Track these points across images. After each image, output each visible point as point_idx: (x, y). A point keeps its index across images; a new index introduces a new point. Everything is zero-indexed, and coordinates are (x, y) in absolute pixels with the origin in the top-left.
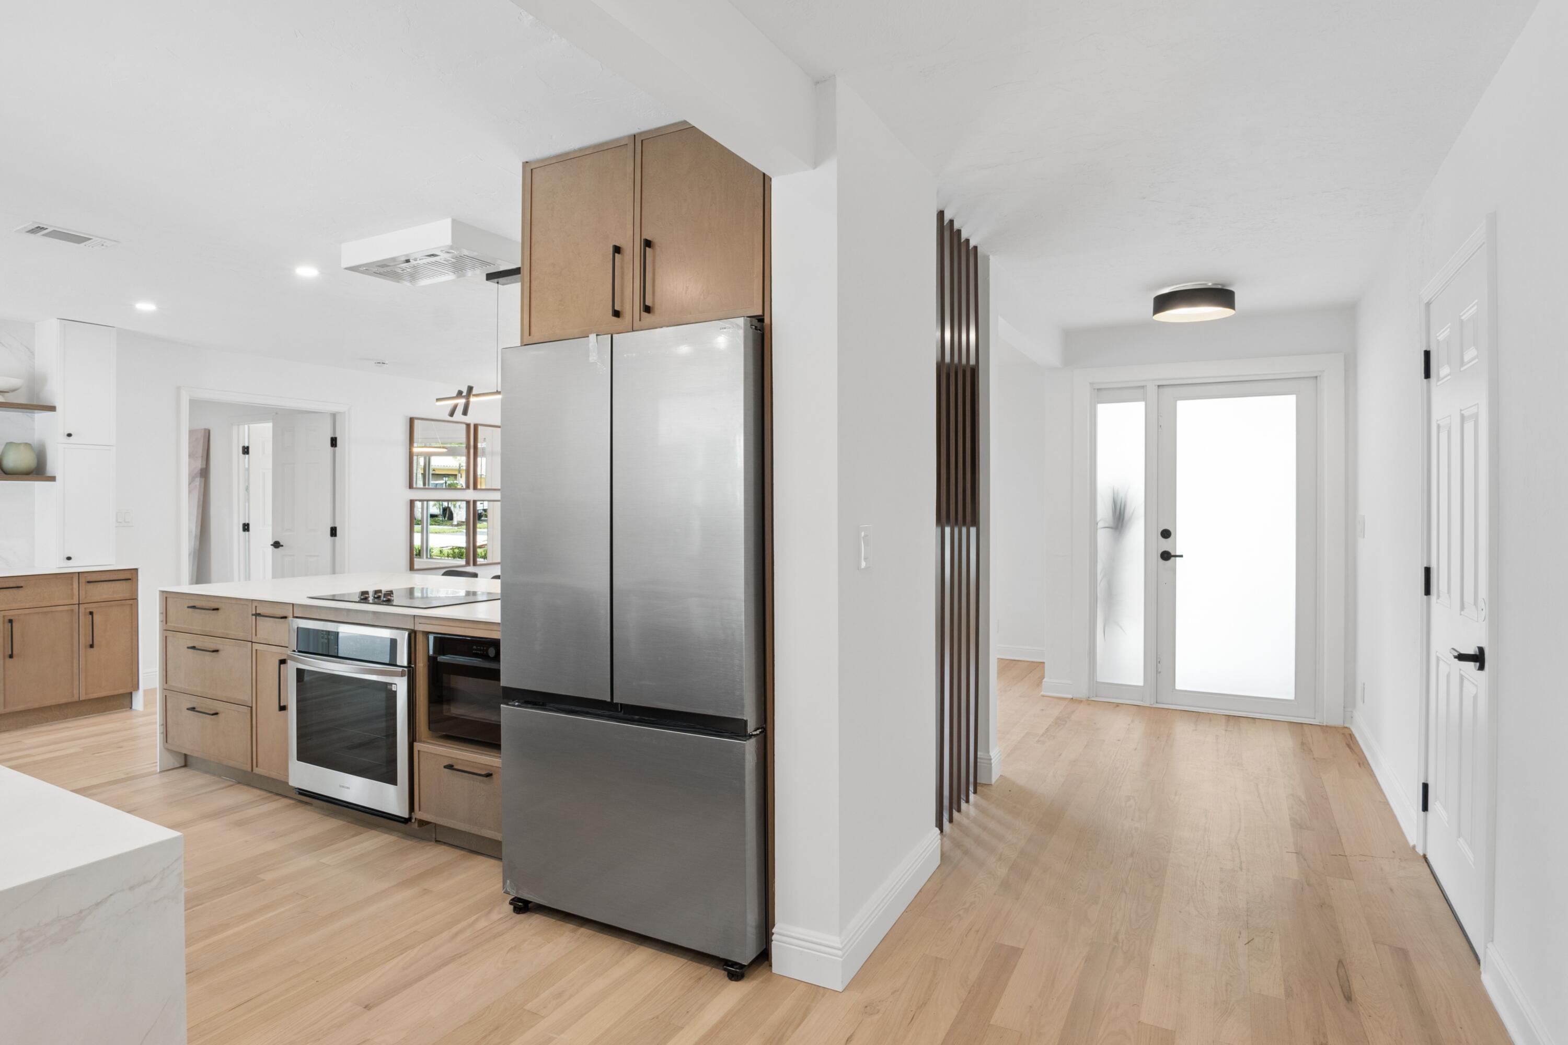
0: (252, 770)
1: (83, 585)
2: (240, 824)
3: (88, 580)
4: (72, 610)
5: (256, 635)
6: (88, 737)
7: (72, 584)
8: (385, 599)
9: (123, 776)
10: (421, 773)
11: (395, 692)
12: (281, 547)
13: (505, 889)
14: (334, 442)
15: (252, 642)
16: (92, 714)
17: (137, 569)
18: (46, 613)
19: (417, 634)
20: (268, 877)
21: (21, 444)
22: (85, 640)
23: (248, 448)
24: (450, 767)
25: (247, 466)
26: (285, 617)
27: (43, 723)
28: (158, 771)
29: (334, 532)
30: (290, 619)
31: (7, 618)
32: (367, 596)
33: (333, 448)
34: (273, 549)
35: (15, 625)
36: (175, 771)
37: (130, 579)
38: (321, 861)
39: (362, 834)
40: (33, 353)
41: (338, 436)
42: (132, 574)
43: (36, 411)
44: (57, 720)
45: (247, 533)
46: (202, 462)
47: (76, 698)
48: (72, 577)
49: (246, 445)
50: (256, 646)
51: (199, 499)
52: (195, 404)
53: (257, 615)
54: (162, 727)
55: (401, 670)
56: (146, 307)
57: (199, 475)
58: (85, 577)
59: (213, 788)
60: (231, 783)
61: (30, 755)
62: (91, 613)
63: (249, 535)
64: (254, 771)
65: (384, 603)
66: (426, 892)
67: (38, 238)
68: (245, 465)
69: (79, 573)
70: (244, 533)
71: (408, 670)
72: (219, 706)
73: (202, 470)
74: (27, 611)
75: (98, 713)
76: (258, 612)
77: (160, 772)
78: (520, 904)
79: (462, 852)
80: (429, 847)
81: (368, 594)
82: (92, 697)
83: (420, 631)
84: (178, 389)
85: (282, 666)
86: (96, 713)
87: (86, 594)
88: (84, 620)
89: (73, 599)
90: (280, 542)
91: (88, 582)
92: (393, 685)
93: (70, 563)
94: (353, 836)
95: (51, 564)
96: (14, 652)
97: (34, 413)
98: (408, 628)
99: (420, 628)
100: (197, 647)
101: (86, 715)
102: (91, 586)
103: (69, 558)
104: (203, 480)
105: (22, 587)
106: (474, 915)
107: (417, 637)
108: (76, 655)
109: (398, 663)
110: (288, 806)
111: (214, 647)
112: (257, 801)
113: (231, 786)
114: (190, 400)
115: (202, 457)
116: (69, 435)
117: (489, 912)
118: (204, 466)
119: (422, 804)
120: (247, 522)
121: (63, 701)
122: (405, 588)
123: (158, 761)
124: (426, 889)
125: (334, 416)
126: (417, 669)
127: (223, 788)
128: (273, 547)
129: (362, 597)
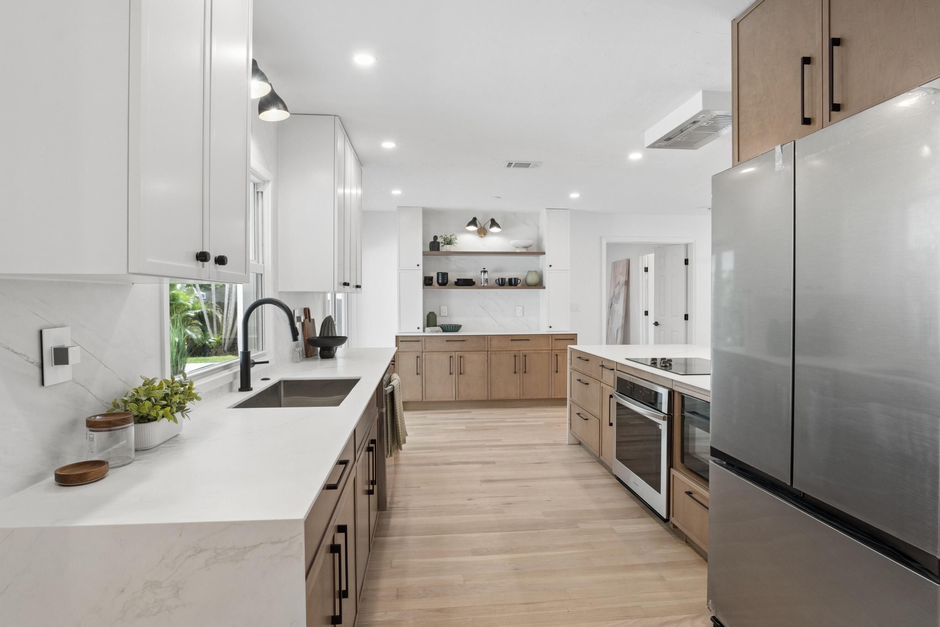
0: (600, 457)
1: (553, 341)
2: (587, 487)
3: (556, 338)
4: (549, 353)
5: (602, 378)
6: (550, 417)
7: (549, 340)
8: (663, 365)
9: (552, 442)
10: (675, 492)
11: (661, 430)
12: (658, 325)
13: (708, 606)
14: (686, 262)
15: (601, 382)
16: (558, 406)
17: (577, 334)
18: (539, 353)
19: (675, 393)
20: (582, 526)
21: (533, 271)
22: (554, 369)
23: (647, 268)
24: (689, 493)
25: (647, 279)
26: (613, 370)
27: (537, 406)
28: (567, 444)
29: (686, 317)
30: (615, 371)
31: (524, 354)
32: (656, 361)
33: (686, 266)
34: (654, 327)
35: (527, 358)
36: (573, 445)
37: (573, 339)
38: (613, 527)
39: (644, 518)
40: (539, 227)
41: (689, 258)
42: (574, 336)
43: (540, 255)
44: (543, 406)
45: (647, 316)
46: (626, 276)
47: (550, 397)
48: (549, 337)
49: (647, 267)
50: (603, 385)
51: (624, 297)
52: (610, 246)
53: (603, 366)
54: (569, 420)
55: (663, 416)
56: (575, 195)
57: (624, 284)
58: (555, 337)
59: (585, 461)
60: (595, 460)
61: (525, 421)
62: (557, 355)
63: (648, 317)
64: (600, 458)
65: (663, 368)
66: (662, 578)
67: (512, 169)
68: (646, 278)
69: (552, 334)
70: (646, 316)
71: (668, 417)
72: (589, 416)
73: (626, 281)
74: (531, 352)
75: (560, 406)
76: (603, 365)
77: (568, 444)
78: (718, 624)
79: (701, 558)
80: (681, 545)
81: (657, 360)
82: (557, 398)
83: (676, 391)
84: (601, 238)
85: (611, 398)
86: (559, 406)
87: (555, 345)
88: (554, 358)
89: (549, 347)
90: (658, 322)
91: (556, 339)
92: (660, 425)
93: (551, 329)
94: (639, 517)
95: (544, 330)
96: (527, 371)
97: (539, 256)
98: (669, 387)
99: (676, 388)
100: (581, 381)
101: (555, 406)
102: (557, 341)
103: (550, 327)
104: (626, 287)
105: (529, 340)
106: (684, 614)
107: (675, 395)
108: (550, 376)
109: (663, 411)
110: (615, 484)
111: (586, 381)
112: (602, 475)
113: (594, 462)
114: (607, 243)
115: (626, 274)
116: (551, 266)
117: (697, 617)
118: (627, 280)
119: (674, 513)
120: (647, 310)
121: (545, 397)
122: (684, 358)
123: (567, 438)
124: (662, 576)
125: (687, 246)
126: (675, 416)
127: (592, 462)
128: (654, 325)
129: (652, 362)
